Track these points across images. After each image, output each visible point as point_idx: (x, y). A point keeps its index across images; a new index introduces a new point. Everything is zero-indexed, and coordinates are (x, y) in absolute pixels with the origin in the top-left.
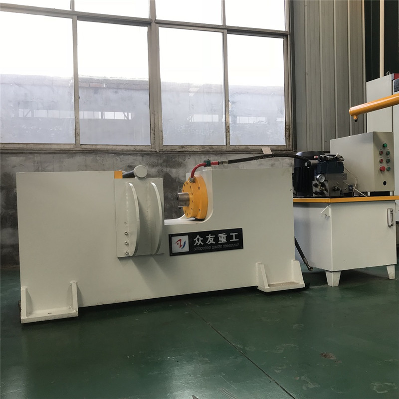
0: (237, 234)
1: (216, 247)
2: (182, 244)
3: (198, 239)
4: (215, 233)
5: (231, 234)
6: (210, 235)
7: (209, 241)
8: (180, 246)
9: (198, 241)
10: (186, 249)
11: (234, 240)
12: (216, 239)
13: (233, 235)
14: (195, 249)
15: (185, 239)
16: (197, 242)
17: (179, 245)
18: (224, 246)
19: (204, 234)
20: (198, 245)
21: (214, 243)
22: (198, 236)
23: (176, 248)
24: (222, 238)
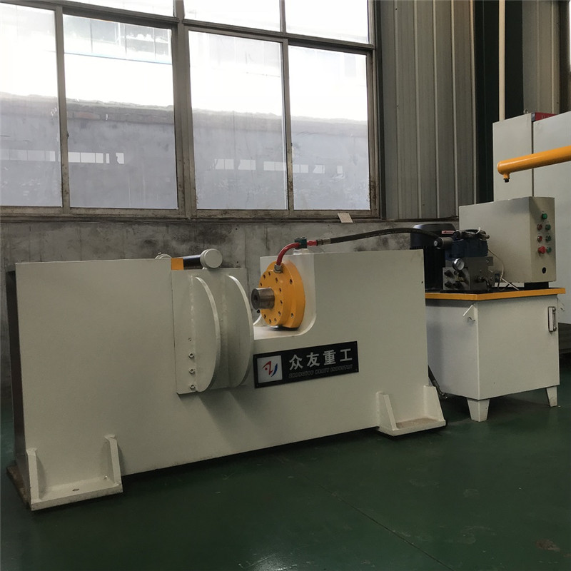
0: (350, 350)
1: (321, 372)
2: (273, 368)
3: (295, 360)
4: (320, 350)
5: (341, 351)
6: (312, 353)
7: (311, 363)
8: (270, 372)
9: (296, 363)
10: (279, 376)
11: (346, 359)
12: (321, 359)
13: (344, 352)
14: (291, 376)
15: (277, 360)
16: (293, 364)
17: (268, 371)
18: (333, 369)
19: (303, 353)
20: (296, 368)
21: (318, 365)
22: (295, 356)
23: (265, 376)
24: (330, 357)
